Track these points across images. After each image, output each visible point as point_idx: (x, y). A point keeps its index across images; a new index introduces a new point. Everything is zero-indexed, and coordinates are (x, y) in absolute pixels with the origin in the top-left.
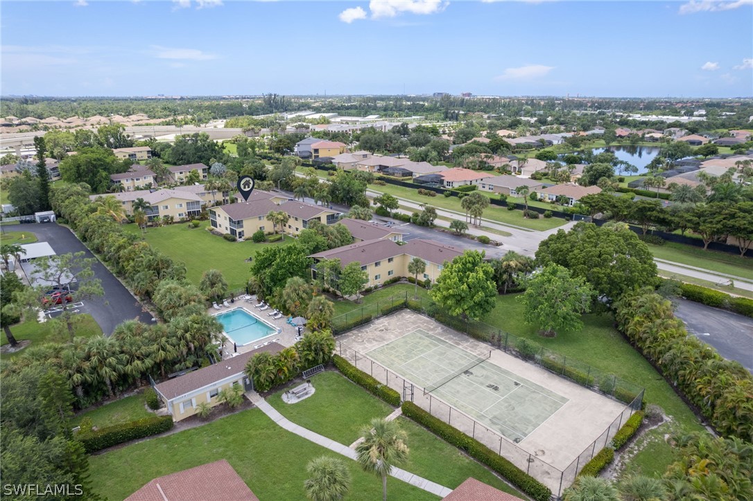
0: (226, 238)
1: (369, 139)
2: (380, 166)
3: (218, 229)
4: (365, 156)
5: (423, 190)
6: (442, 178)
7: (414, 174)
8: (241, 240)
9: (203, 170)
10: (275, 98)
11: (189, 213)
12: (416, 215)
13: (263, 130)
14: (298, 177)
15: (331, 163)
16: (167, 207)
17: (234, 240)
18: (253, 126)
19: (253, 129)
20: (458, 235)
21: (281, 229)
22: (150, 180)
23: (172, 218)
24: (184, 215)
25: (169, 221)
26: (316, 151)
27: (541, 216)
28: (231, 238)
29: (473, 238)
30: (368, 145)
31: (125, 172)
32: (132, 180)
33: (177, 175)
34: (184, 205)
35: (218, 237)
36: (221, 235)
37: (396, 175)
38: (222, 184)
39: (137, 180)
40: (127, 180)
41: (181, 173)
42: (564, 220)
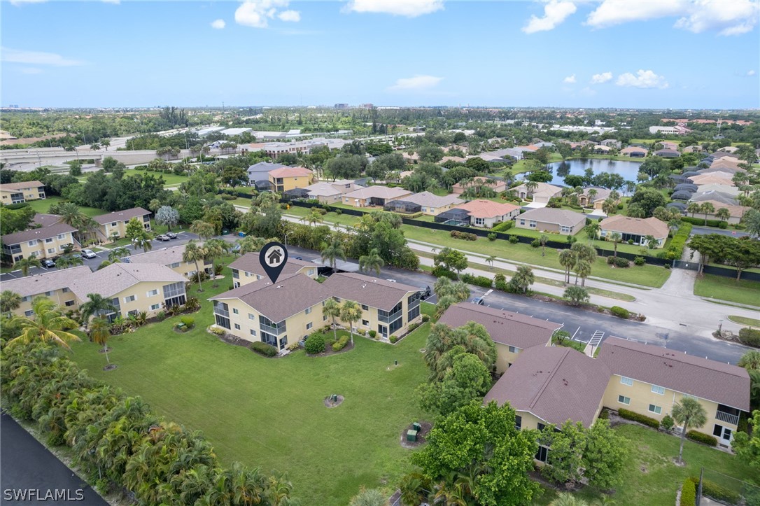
0: (256, 349)
1: (342, 164)
2: (372, 198)
3: (232, 331)
4: (348, 186)
5: (457, 233)
6: (469, 214)
7: (422, 208)
8: (284, 352)
9: (144, 217)
10: (173, 111)
11: (168, 302)
12: (500, 278)
13: (182, 151)
14: (294, 225)
15: (307, 196)
16: (132, 298)
17: (274, 354)
18: (170, 148)
19: (169, 151)
20: (575, 306)
21: (332, 322)
22: (68, 239)
23: (144, 315)
24: (161, 306)
25: (140, 321)
26: (280, 180)
27: (631, 263)
28: (266, 349)
29: (601, 310)
30: (343, 171)
31: (22, 229)
32: (40, 241)
33: (109, 230)
34: (160, 291)
35: (241, 348)
36: (244, 343)
37: (397, 209)
38: (209, 250)
39: (47, 241)
40: (31, 243)
41: (114, 224)
42: (663, 267)
